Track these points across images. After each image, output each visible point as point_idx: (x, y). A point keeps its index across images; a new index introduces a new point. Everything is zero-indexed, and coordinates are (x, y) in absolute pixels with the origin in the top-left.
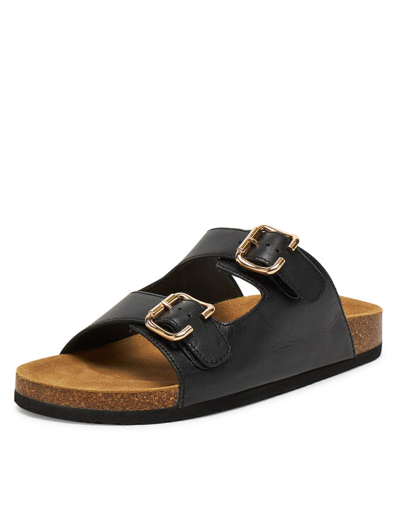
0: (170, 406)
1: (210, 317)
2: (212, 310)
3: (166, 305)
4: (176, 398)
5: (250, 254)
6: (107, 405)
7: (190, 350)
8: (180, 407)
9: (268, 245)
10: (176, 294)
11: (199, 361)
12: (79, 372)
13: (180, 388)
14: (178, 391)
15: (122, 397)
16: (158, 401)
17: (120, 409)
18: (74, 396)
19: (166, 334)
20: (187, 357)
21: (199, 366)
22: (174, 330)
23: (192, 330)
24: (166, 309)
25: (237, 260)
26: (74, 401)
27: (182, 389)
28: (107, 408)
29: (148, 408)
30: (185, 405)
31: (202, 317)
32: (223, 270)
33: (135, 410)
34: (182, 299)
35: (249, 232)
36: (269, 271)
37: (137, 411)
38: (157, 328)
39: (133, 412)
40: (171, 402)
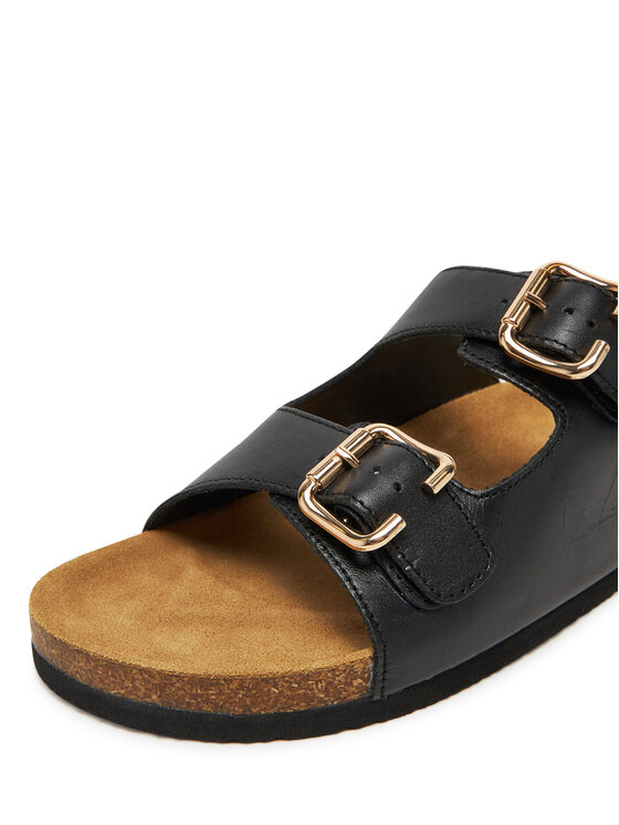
0: (354, 697)
1: (446, 489)
2: (450, 469)
3: (345, 455)
4: (366, 681)
5: (529, 331)
6: (207, 701)
7: (401, 570)
8: (377, 697)
9: (570, 311)
10: (367, 428)
11: (421, 594)
12: (175, 575)
13: (375, 658)
14: (371, 665)
15: (241, 687)
16: (326, 691)
17: (239, 711)
18: (133, 680)
19: (348, 534)
20: (392, 582)
21: (420, 603)
22: (363, 523)
23: (404, 525)
24: (346, 465)
25: (503, 343)
26: (135, 688)
27: (381, 662)
28: (207, 708)
29: (303, 707)
30: (387, 693)
31: (427, 490)
32: (474, 364)
33: (272, 712)
34: (381, 439)
35: (524, 276)
36: (576, 371)
37: (277, 715)
38: (327, 519)
39: (268, 716)
40: (356, 689)
